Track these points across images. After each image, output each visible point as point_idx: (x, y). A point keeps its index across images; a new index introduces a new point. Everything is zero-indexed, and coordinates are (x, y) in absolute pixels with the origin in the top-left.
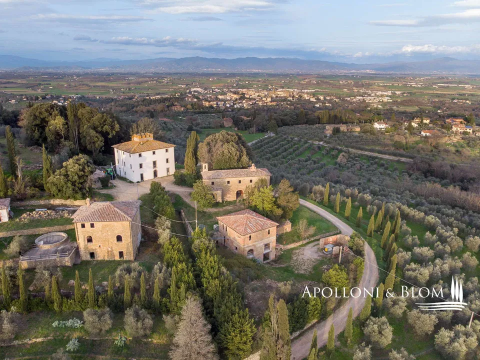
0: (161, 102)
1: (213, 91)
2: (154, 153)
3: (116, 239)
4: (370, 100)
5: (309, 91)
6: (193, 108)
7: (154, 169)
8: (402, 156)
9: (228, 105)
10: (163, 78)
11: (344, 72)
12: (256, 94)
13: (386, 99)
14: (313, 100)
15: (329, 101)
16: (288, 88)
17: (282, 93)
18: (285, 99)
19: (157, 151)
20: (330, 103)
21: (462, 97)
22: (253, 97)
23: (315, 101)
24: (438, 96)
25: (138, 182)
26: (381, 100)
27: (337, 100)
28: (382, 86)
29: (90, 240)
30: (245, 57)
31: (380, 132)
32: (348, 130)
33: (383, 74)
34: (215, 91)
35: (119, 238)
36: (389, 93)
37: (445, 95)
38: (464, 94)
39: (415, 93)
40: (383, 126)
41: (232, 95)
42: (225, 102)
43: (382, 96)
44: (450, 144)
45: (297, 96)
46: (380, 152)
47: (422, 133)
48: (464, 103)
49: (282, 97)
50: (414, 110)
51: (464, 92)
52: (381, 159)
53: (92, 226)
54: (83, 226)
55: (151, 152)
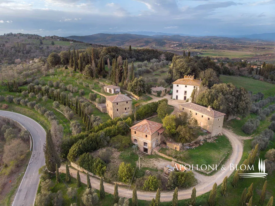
2: (186, 86)
3: (111, 108)
7: (185, 95)
19: (188, 86)
25: (174, 99)
29: (108, 105)
55: (184, 86)
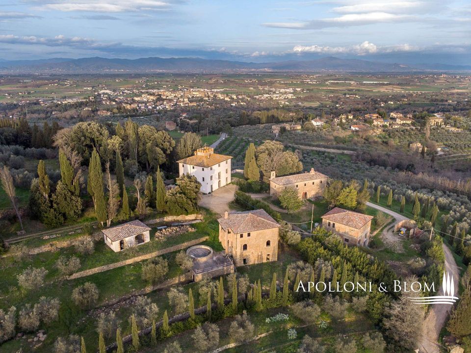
0: (77, 107)
1: (123, 93)
2: (219, 166)
3: (266, 244)
4: (277, 97)
5: (218, 90)
6: (119, 112)
7: (219, 180)
8: (344, 149)
9: (150, 107)
10: (64, 80)
11: (244, 70)
12: (172, 95)
13: (290, 96)
14: (227, 99)
15: (243, 100)
16: (198, 88)
17: (198, 93)
18: (201, 100)
19: (221, 164)
20: (243, 102)
21: (350, 93)
22: (170, 97)
23: (229, 100)
24: (332, 91)
25: (209, 193)
26: (286, 97)
27: (249, 99)
28: (283, 84)
29: (245, 247)
30: (148, 57)
31: (320, 129)
32: (291, 128)
33: (280, 72)
34: (125, 93)
35: (268, 243)
36: (291, 90)
37: (337, 90)
38: (352, 90)
39: (312, 90)
40: (319, 123)
41: (148, 97)
42: (146, 104)
43: (286, 93)
44: (375, 136)
45: (212, 96)
46: (325, 147)
47: (352, 128)
48: (355, 98)
49: (198, 97)
50: (316, 105)
51: (351, 88)
52: (328, 153)
53: (249, 235)
54: (242, 236)
